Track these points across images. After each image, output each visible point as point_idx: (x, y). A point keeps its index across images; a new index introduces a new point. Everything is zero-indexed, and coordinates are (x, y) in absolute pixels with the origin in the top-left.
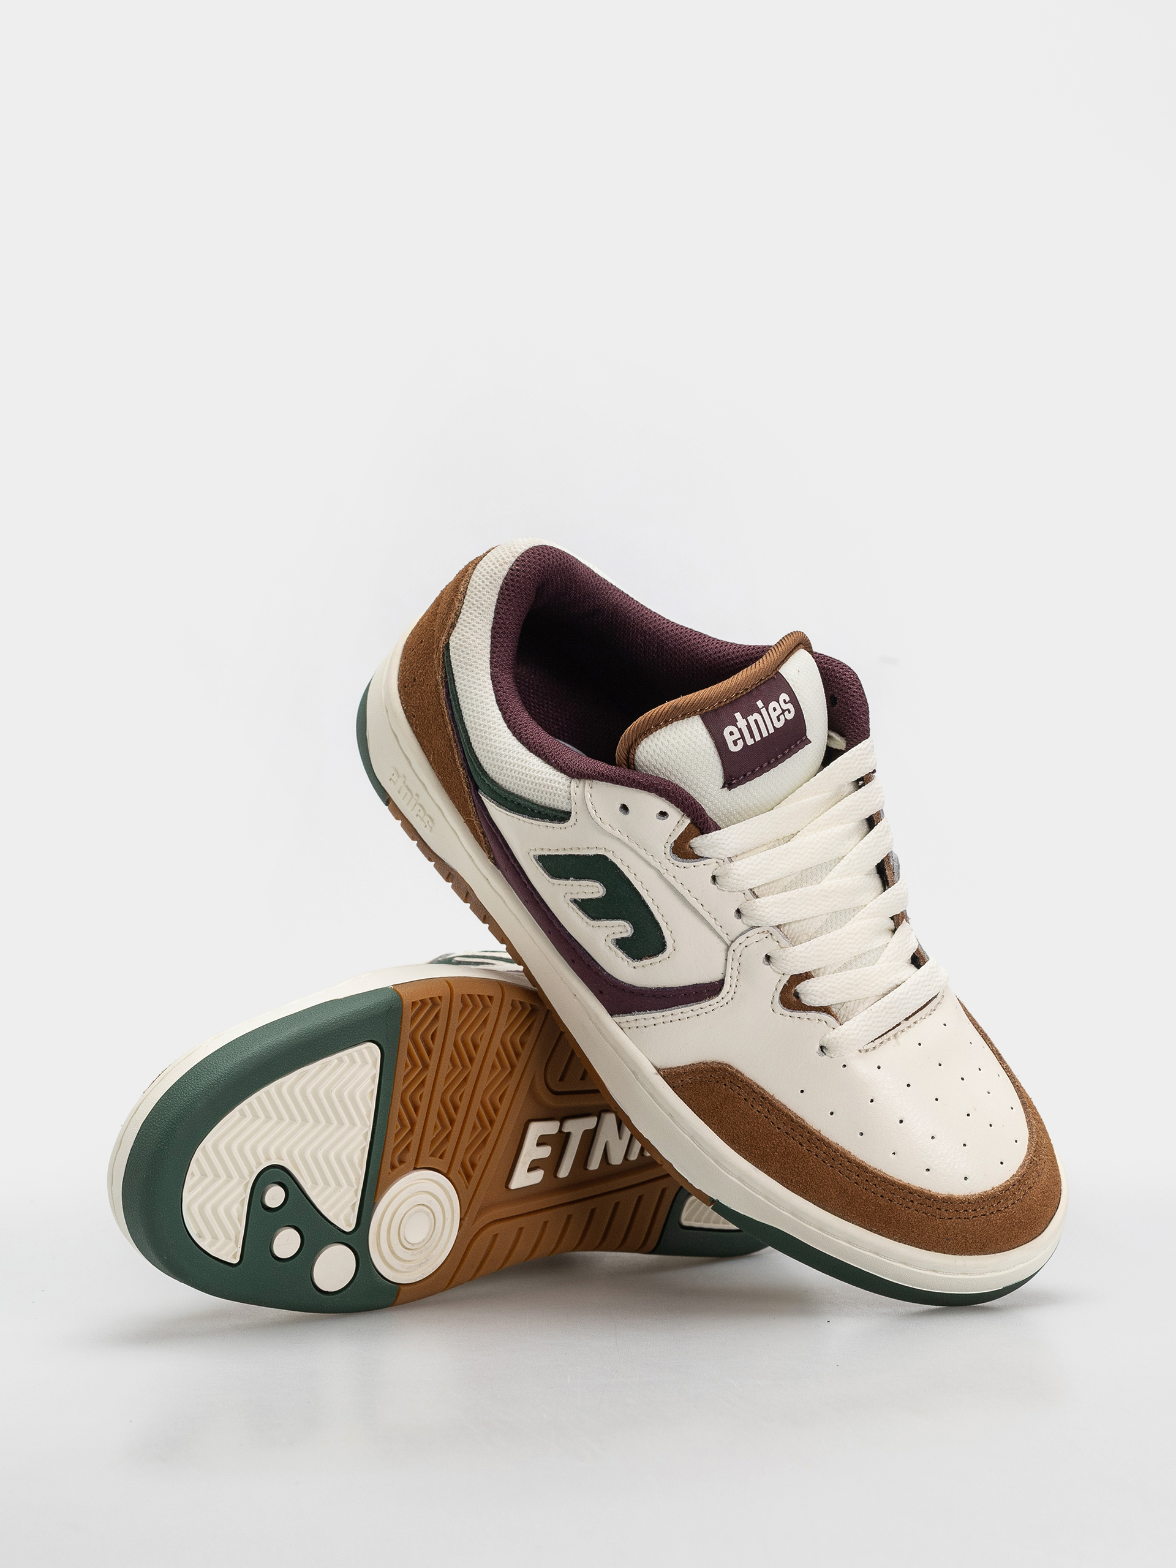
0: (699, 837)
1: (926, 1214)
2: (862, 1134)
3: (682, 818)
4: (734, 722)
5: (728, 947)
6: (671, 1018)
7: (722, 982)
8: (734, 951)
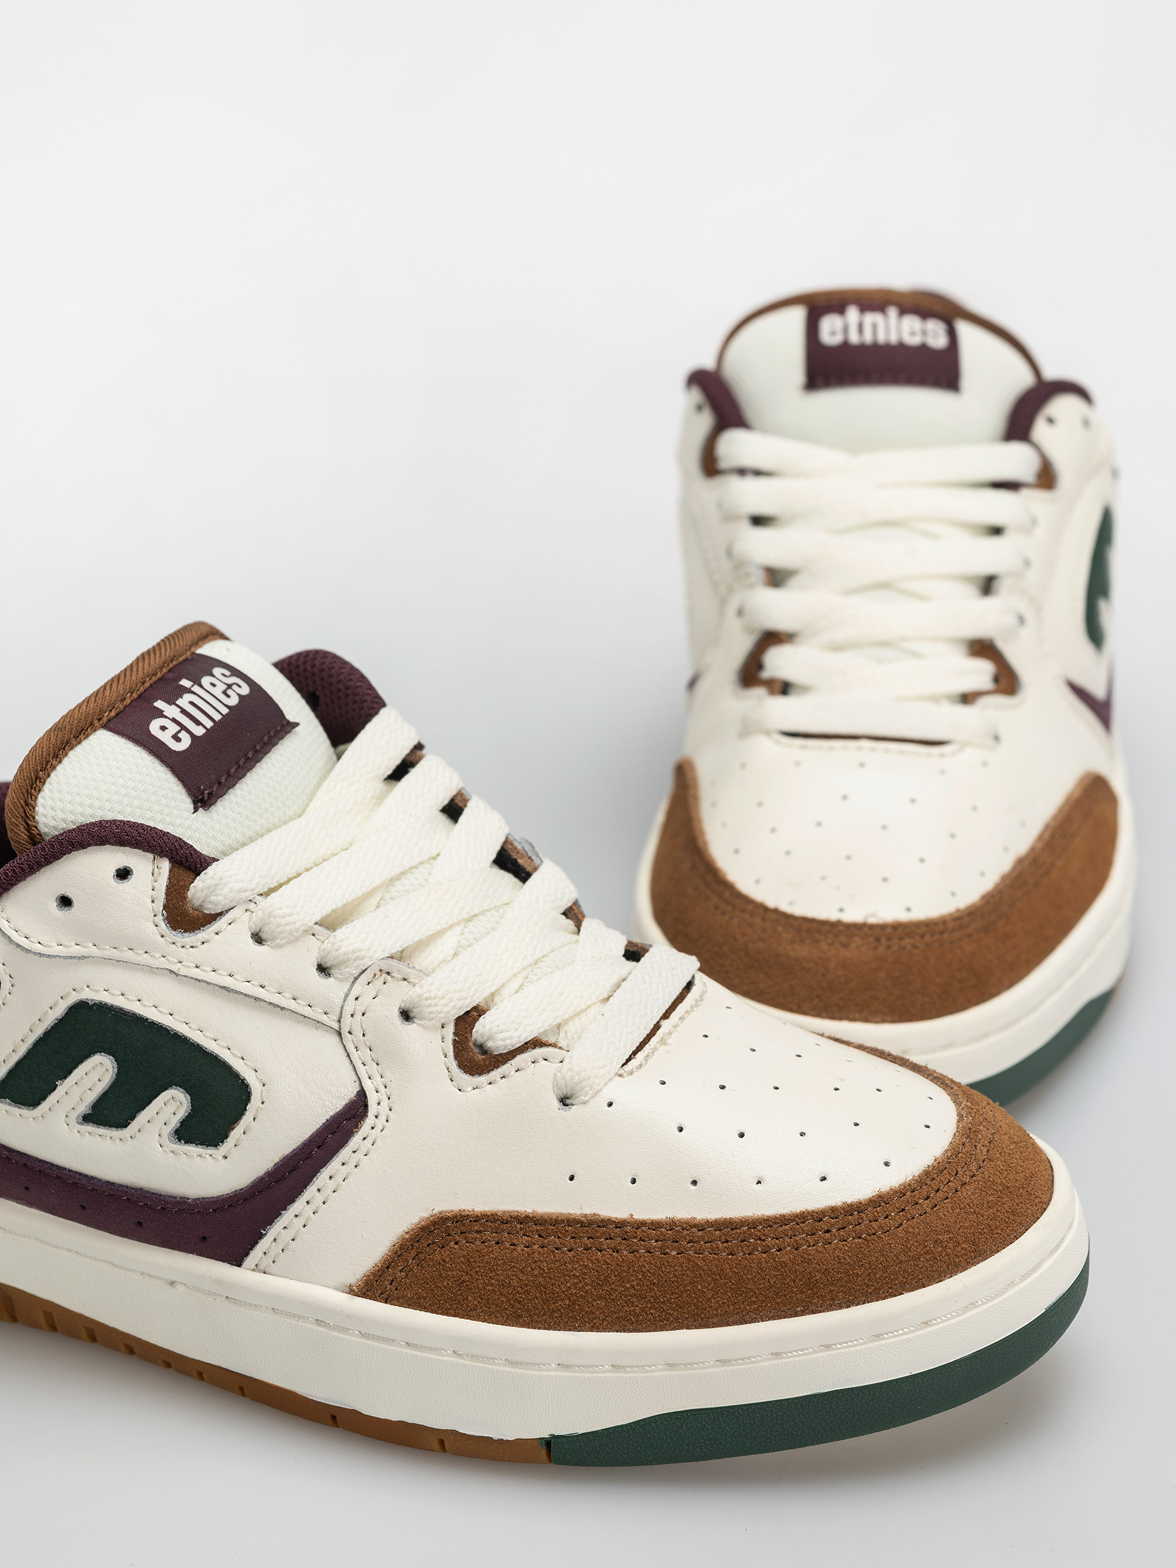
0: (196, 881)
1: (859, 1238)
2: (694, 1183)
3: (154, 863)
4: (160, 714)
5: (339, 1034)
6: (320, 1197)
7: (362, 1095)
8: (350, 1033)
